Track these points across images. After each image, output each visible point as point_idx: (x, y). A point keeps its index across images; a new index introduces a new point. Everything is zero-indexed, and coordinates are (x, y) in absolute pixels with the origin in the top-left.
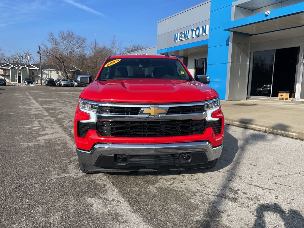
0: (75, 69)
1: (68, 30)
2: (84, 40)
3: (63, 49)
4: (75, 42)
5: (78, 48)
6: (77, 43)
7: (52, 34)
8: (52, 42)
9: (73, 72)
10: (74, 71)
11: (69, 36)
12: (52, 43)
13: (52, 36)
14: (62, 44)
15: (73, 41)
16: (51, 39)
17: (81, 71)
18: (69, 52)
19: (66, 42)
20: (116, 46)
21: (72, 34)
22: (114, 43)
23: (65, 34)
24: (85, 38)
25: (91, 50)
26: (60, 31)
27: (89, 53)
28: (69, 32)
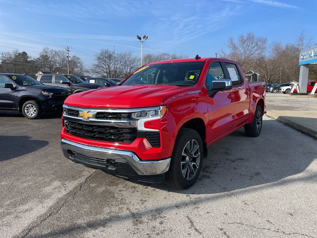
0: (252, 73)
1: (248, 33)
2: (264, 41)
3: (241, 53)
4: (254, 45)
5: (257, 51)
6: (257, 45)
7: (232, 40)
8: (230, 47)
9: (250, 77)
10: (250, 75)
11: (249, 38)
12: (231, 49)
13: (232, 42)
14: (241, 48)
15: (252, 44)
16: (231, 45)
17: (259, 75)
18: (247, 55)
19: (245, 46)
20: (304, 43)
21: (252, 36)
22: (301, 40)
23: (245, 38)
24: (266, 39)
25: (272, 51)
26: (240, 35)
27: (269, 54)
28: (249, 35)
